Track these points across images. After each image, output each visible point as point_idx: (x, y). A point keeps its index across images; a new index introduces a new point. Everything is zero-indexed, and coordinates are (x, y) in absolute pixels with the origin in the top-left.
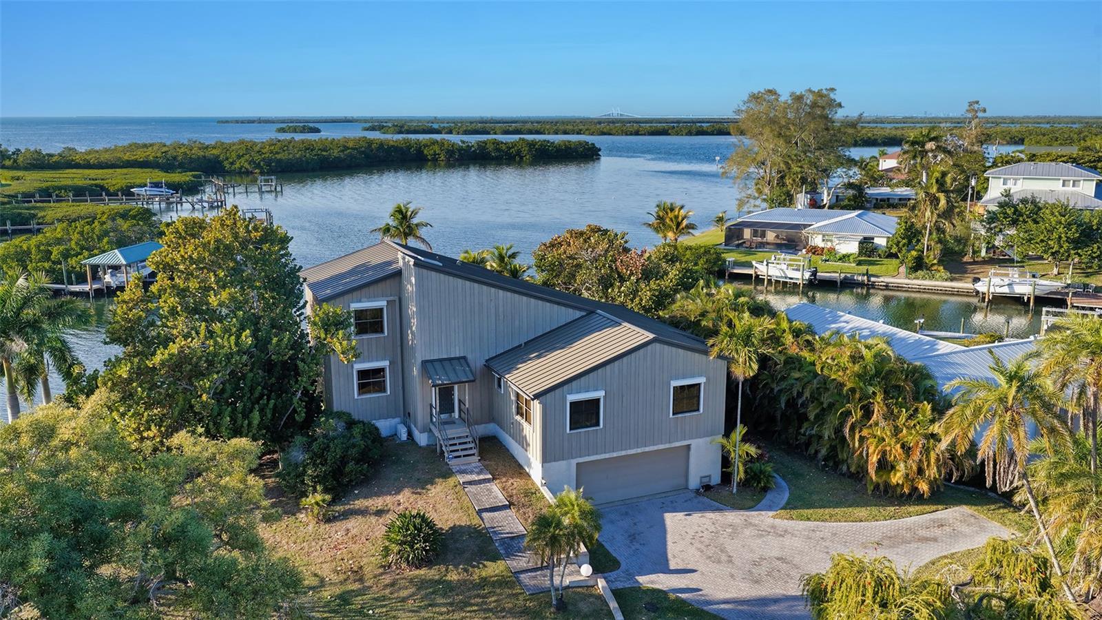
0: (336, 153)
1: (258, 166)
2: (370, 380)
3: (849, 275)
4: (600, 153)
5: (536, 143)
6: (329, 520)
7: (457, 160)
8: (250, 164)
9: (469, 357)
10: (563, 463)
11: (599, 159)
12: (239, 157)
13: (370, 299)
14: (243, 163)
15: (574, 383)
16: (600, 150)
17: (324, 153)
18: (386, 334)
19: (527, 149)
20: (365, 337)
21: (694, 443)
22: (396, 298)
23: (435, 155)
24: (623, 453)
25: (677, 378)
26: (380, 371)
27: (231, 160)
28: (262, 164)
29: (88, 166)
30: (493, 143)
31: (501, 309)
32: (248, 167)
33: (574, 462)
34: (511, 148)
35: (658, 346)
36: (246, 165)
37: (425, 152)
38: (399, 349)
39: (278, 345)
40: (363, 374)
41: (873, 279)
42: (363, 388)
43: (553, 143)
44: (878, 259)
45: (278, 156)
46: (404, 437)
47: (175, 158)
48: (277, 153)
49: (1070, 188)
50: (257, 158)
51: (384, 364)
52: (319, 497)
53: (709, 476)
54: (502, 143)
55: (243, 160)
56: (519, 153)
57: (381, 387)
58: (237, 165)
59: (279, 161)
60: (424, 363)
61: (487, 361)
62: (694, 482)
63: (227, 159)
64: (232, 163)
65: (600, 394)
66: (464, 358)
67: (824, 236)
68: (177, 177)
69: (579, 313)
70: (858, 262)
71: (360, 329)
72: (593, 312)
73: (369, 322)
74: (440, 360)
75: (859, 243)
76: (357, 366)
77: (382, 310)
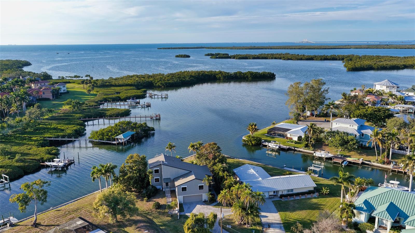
0: (187, 79)
1: (163, 85)
2: (157, 180)
3: (290, 147)
4: (275, 76)
5: (253, 73)
6: (147, 202)
7: (227, 79)
8: (161, 84)
9: (171, 178)
10: (181, 196)
12: (158, 82)
13: (157, 168)
14: (159, 84)
15: (182, 185)
17: (184, 79)
18: (159, 173)
19: (250, 75)
20: (156, 174)
21: (203, 194)
22: (161, 168)
23: (220, 77)
24: (191, 195)
25: (199, 184)
26: (158, 179)
27: (156, 83)
28: (164, 84)
29: (116, 86)
30: (239, 73)
31: (176, 171)
32: (160, 85)
33: (183, 196)
34: (245, 75)
35: (196, 180)
36: (160, 84)
37: (217, 76)
38: (161, 176)
39: (143, 175)
40: (156, 179)
41: (296, 149)
43: (259, 73)
44: (302, 142)
45: (169, 81)
46: (161, 189)
47: (140, 82)
48: (169, 80)
49: (351, 127)
50: (163, 82)
51: (159, 178)
52: (146, 198)
53: (206, 199)
54: (242, 73)
55: (159, 83)
56: (247, 77)
57: (159, 181)
58: (157, 85)
59: (169, 83)
60: (164, 179)
61: (173, 179)
62: (203, 200)
63: (155, 82)
64: (156, 84)
65: (186, 186)
67: (290, 134)
68: (139, 92)
69: (189, 172)
70: (296, 143)
71: (155, 172)
72: (191, 171)
73: (157, 171)
74: (166, 178)
75: (298, 137)
76: (155, 178)
77: (158, 170)
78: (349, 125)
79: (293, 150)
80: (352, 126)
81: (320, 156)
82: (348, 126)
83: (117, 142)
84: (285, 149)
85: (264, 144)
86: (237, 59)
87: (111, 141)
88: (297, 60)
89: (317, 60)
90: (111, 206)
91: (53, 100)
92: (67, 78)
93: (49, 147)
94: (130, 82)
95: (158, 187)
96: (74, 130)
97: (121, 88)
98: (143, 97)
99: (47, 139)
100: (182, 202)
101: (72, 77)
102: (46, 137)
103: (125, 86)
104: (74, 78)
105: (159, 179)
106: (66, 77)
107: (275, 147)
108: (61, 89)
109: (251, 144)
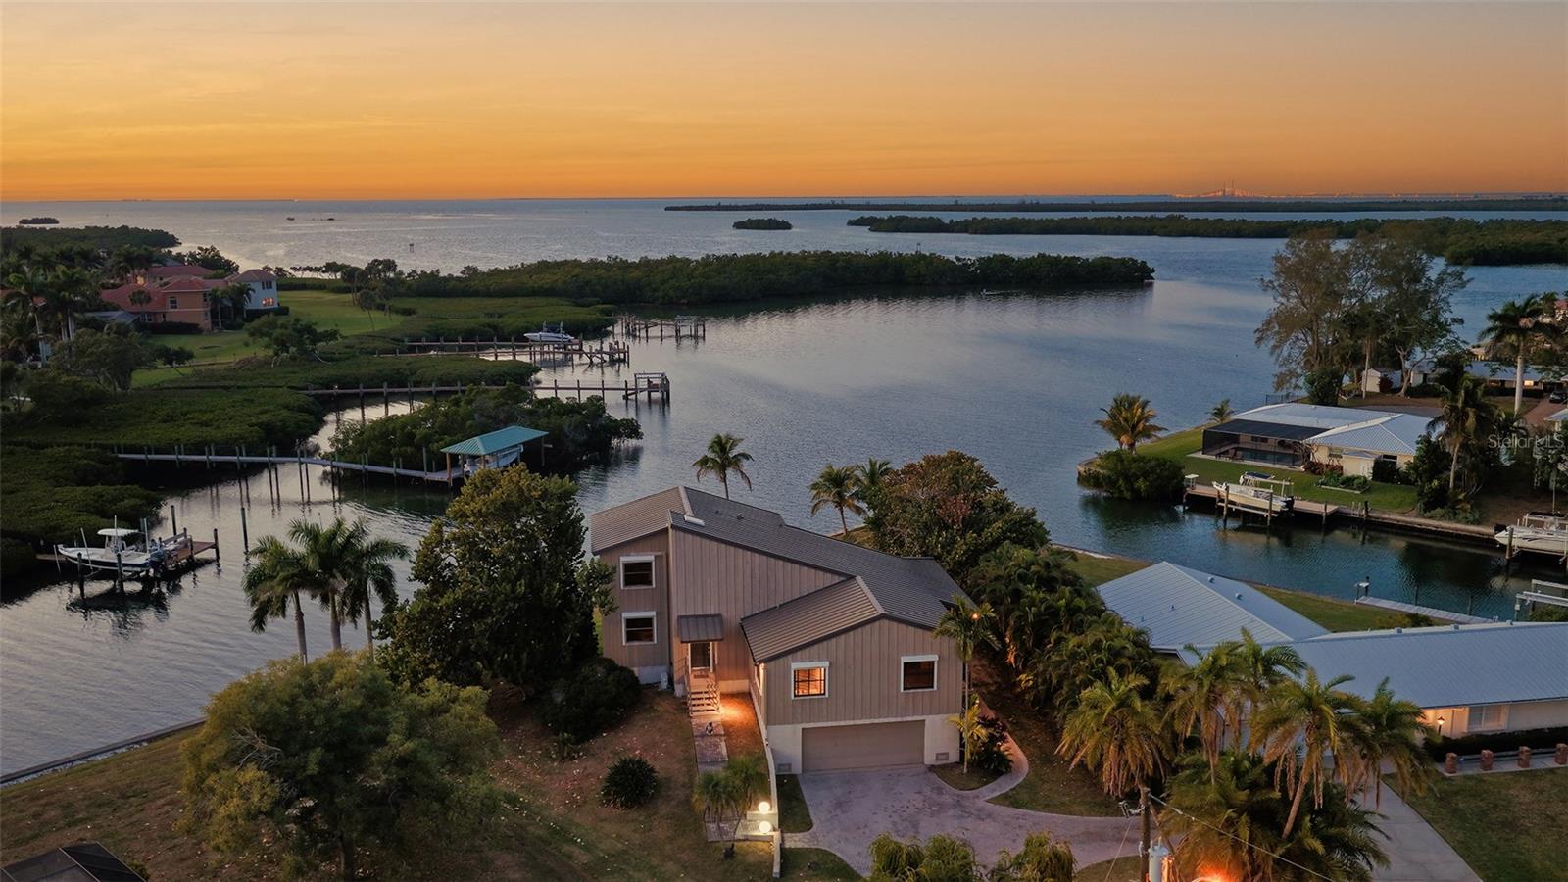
1: (685, 295)
2: (639, 629)
3: (1345, 509)
4: (1153, 275)
8: (675, 291)
9: (725, 615)
10: (788, 728)
11: (1151, 284)
12: (664, 282)
13: (638, 552)
14: (668, 290)
15: (799, 653)
16: (1153, 271)
18: (654, 586)
20: (633, 588)
21: (929, 719)
22: (664, 553)
24: (851, 723)
25: (907, 654)
26: (648, 622)
27: (654, 286)
28: (690, 292)
31: (757, 572)
32: (673, 295)
33: (800, 727)
35: (885, 623)
36: (671, 292)
38: (666, 600)
39: (549, 594)
40: (630, 623)
42: (631, 637)
45: (711, 282)
46: (665, 685)
47: (587, 283)
48: (710, 278)
50: (686, 284)
51: (652, 614)
52: (566, 735)
53: (947, 754)
55: (667, 286)
57: (648, 636)
58: (661, 293)
59: (712, 288)
60: (680, 618)
61: (742, 620)
62: (929, 759)
63: (649, 284)
64: (654, 290)
65: (825, 665)
66: (719, 616)
69: (842, 579)
70: (1363, 485)
71: (629, 581)
72: (852, 578)
73: (638, 574)
74: (696, 617)
75: (1377, 462)
76: (626, 615)
77: (649, 564)
83: (452, 476)
84: (1320, 518)
85: (1197, 492)
87: (423, 470)
91: (210, 333)
94: (546, 280)
95: (644, 674)
98: (598, 332)
99: (120, 455)
100: (797, 769)
101: (317, 270)
102: (115, 449)
104: (324, 272)
105: (651, 625)
108: (250, 292)
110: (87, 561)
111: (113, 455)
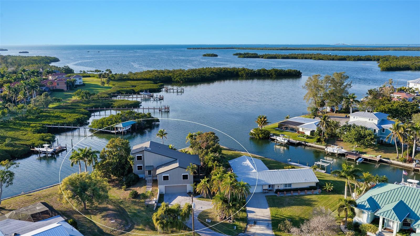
0: (208, 75)
1: (182, 80)
2: (140, 168)
3: (301, 142)
5: (278, 70)
6: (125, 190)
7: (250, 76)
8: (179, 79)
9: (154, 166)
10: (162, 186)
11: (301, 76)
13: (139, 154)
15: (164, 173)
16: (302, 73)
17: (204, 75)
18: (142, 160)
19: (274, 73)
20: (139, 160)
21: (187, 185)
22: (144, 154)
23: (242, 74)
24: (173, 185)
25: (183, 173)
26: (141, 166)
27: (174, 78)
28: (183, 79)
29: (134, 80)
30: (263, 70)
31: (160, 158)
32: (179, 80)
33: (164, 186)
34: (269, 72)
35: (179, 168)
36: (178, 80)
37: (239, 73)
38: (144, 163)
39: (123, 162)
40: (138, 167)
41: (306, 143)
42: (138, 169)
43: (284, 70)
44: (315, 137)
45: (188, 77)
46: (144, 178)
47: (158, 77)
48: (189, 75)
50: (182, 77)
52: (125, 187)
53: (191, 191)
54: (266, 70)
55: (178, 78)
56: (271, 74)
57: (141, 169)
58: (176, 80)
59: (188, 78)
60: (146, 166)
61: (156, 167)
62: (188, 192)
63: (173, 77)
64: (175, 79)
65: (168, 175)
67: (303, 128)
68: (155, 86)
69: (174, 159)
70: (308, 137)
71: (138, 159)
72: (177, 159)
73: (139, 158)
74: (149, 166)
75: (311, 132)
76: (137, 165)
77: (141, 156)
78: (369, 119)
79: (303, 145)
80: (372, 121)
81: (332, 151)
82: (367, 120)
83: (116, 131)
84: (295, 143)
85: (272, 138)
86: (265, 58)
87: (110, 130)
88: (329, 60)
89: (350, 60)
90: (77, 191)
91: (66, 92)
92: (89, 73)
93: (45, 133)
94: (148, 76)
95: (140, 176)
96: (76, 119)
97: (138, 82)
98: (158, 91)
99: (46, 126)
100: (164, 193)
101: (93, 72)
102: (45, 125)
103: (142, 80)
104: (95, 72)
106: (88, 71)
107: (283, 141)
108: (76, 81)
109: (258, 138)
110: (41, 151)
111: (45, 126)
